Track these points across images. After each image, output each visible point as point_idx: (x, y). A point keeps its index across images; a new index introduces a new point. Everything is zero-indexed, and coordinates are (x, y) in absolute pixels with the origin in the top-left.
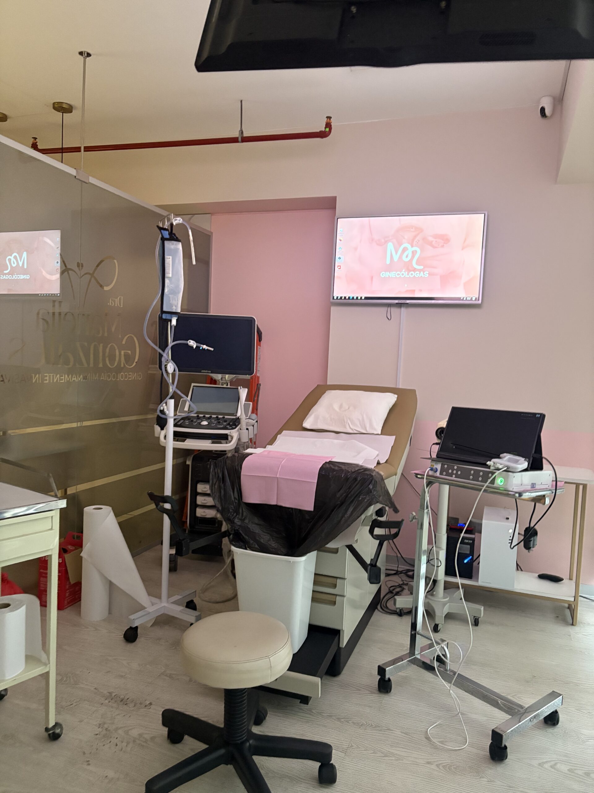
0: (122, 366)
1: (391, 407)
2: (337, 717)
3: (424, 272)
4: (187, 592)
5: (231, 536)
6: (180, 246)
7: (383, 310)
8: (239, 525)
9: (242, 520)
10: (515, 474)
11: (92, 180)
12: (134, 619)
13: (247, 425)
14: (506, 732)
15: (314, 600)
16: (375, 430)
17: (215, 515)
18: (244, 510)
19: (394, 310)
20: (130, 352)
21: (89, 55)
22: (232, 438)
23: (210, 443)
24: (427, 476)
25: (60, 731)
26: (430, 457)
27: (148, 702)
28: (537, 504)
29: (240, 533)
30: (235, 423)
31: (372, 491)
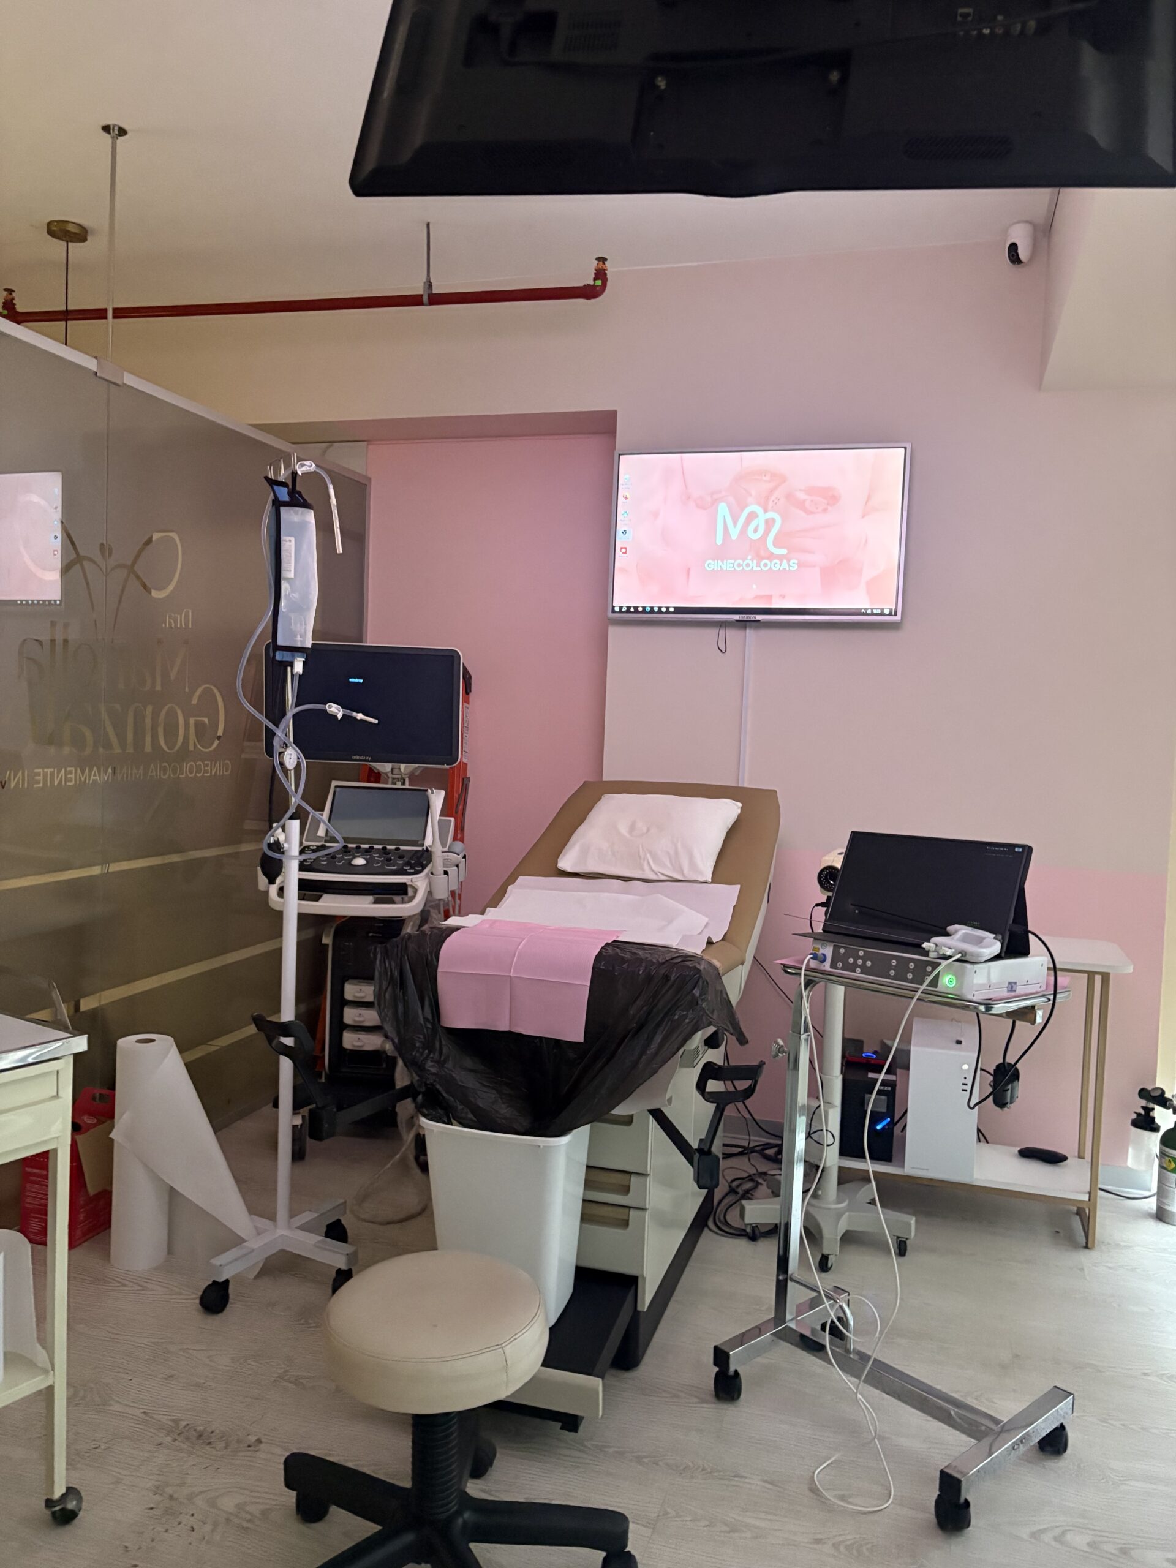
0: (191, 748)
1: (730, 826)
2: (636, 1454)
3: (788, 561)
4: (327, 1206)
5: (420, 1097)
6: (310, 517)
7: (711, 633)
8: (434, 1074)
9: (440, 1063)
10: (976, 966)
11: (129, 380)
12: (221, 1266)
13: (445, 865)
14: (968, 1473)
15: (585, 1218)
16: (701, 873)
17: (381, 1046)
18: (444, 1042)
19: (732, 634)
20: (206, 720)
21: (122, 132)
22: (416, 891)
23: (369, 903)
24: (805, 970)
25: (77, 1504)
26: (811, 931)
27: (253, 1438)
28: (1018, 1023)
29: (437, 1090)
30: (420, 860)
31: (700, 1002)
